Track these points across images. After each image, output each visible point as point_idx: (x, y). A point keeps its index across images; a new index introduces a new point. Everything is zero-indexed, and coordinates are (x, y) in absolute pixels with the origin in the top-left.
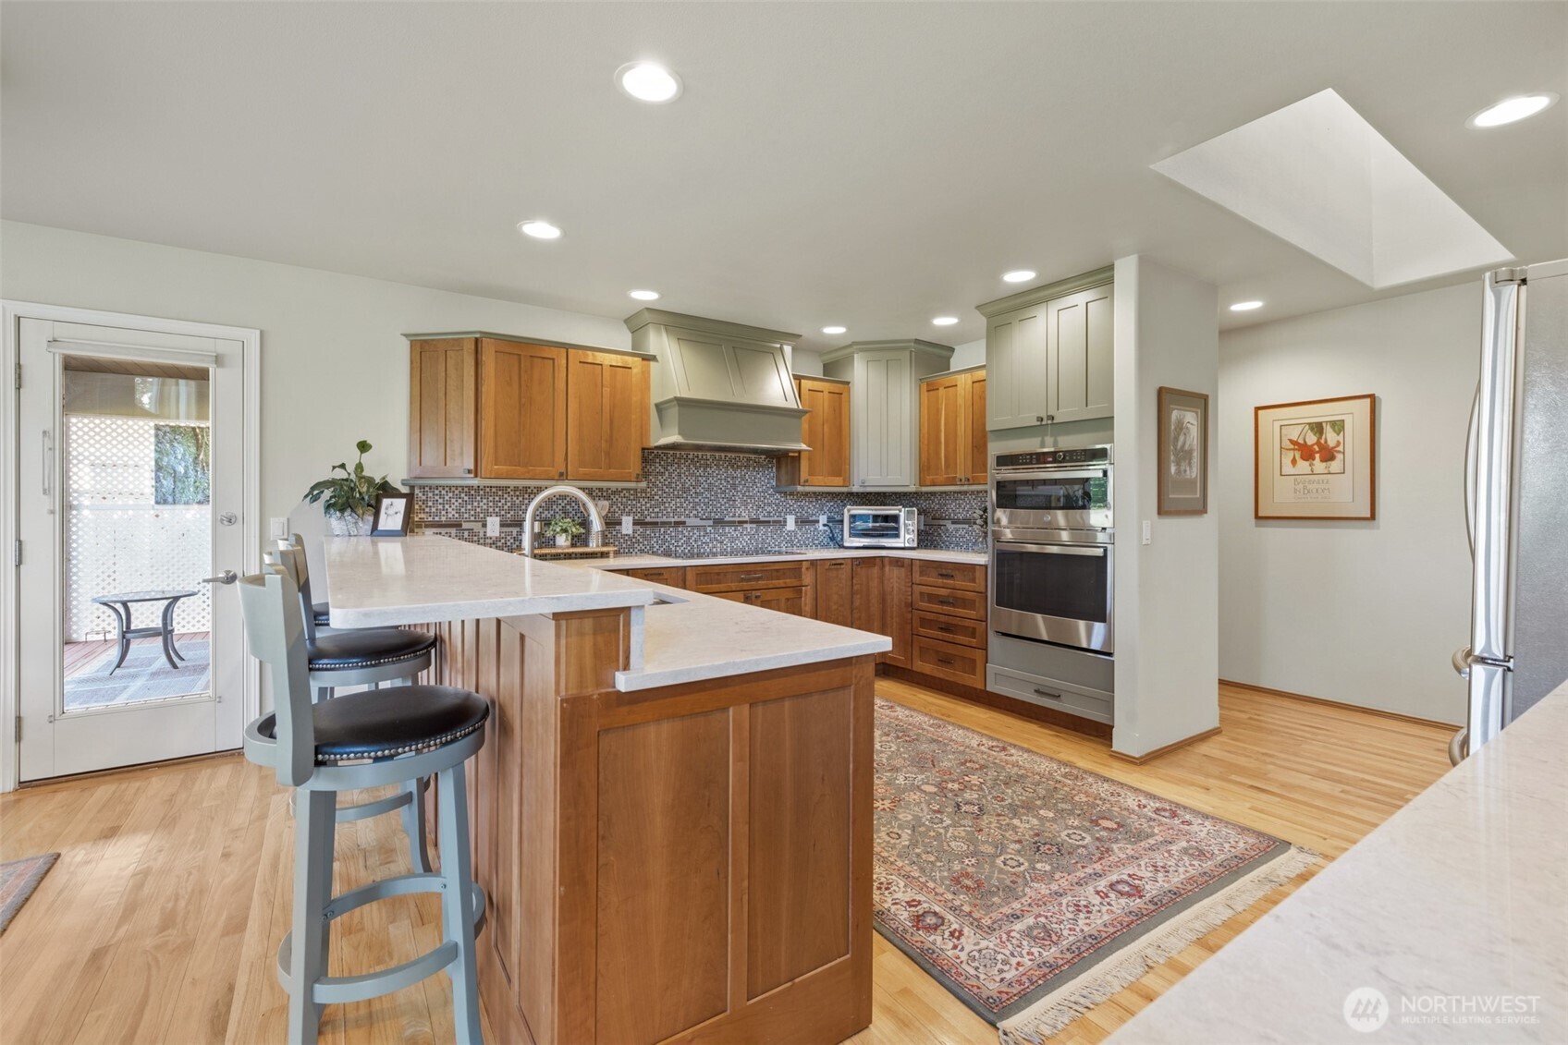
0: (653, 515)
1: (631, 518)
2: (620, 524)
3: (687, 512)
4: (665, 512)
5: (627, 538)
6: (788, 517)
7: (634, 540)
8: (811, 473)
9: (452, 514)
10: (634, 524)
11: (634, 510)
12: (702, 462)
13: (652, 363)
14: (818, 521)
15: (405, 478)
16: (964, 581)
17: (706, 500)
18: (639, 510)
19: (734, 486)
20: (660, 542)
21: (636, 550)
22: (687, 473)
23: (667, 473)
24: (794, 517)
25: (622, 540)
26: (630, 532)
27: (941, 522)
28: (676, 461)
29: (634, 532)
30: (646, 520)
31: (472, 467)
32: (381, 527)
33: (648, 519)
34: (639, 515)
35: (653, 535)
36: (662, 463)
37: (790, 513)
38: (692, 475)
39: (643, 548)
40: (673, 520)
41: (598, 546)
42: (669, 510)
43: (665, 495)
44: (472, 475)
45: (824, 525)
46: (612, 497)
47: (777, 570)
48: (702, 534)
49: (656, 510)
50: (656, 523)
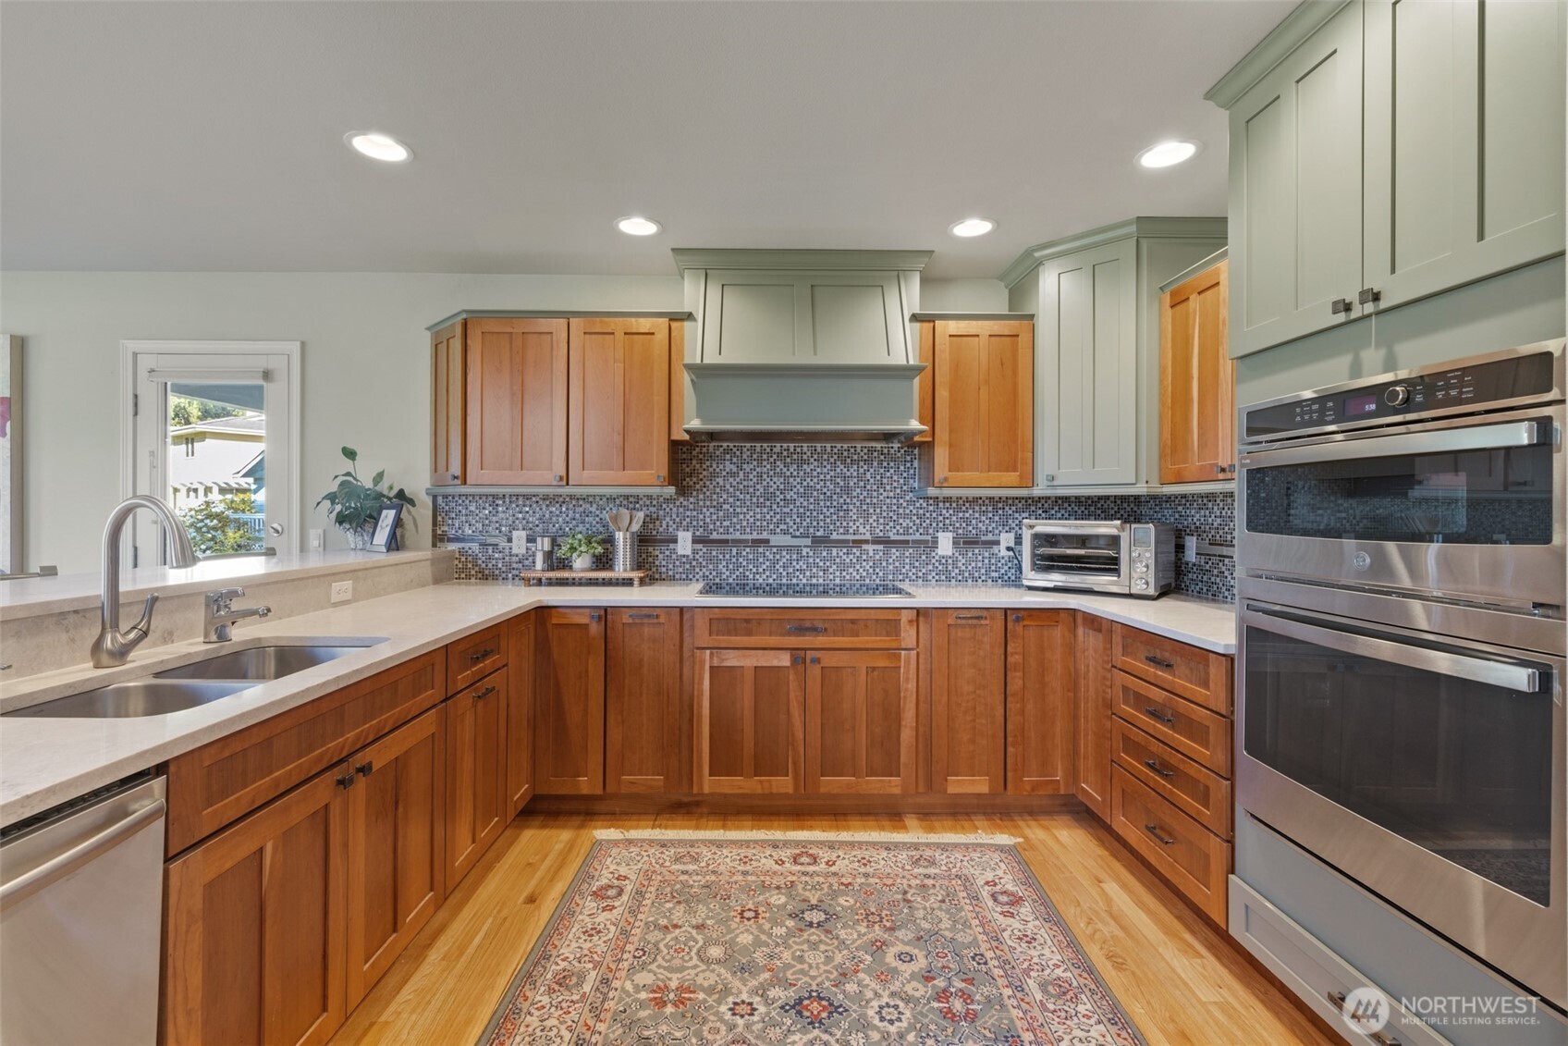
0: (721, 530)
1: (689, 535)
2: (675, 541)
3: (772, 527)
4: (738, 527)
5: (684, 560)
6: (940, 535)
7: (694, 563)
8: (954, 466)
10: (694, 541)
11: (694, 523)
12: (795, 457)
13: (687, 324)
14: (998, 543)
15: (429, 486)
16: (1191, 682)
17: (801, 510)
18: (701, 523)
19: (847, 490)
20: (731, 567)
21: (697, 576)
22: (771, 473)
23: (741, 474)
24: (950, 535)
25: (677, 563)
26: (688, 552)
27: (1225, 551)
28: (755, 456)
29: (695, 552)
30: (712, 537)
32: (375, 540)
33: (715, 536)
34: (701, 530)
35: (721, 557)
36: (735, 460)
37: (945, 529)
38: (781, 474)
39: (707, 573)
40: (750, 537)
41: (625, 570)
42: (745, 523)
43: (738, 503)
44: (459, 482)
45: (1009, 549)
46: (664, 506)
47: (853, 621)
48: (795, 557)
49: (725, 524)
50: (726, 541)
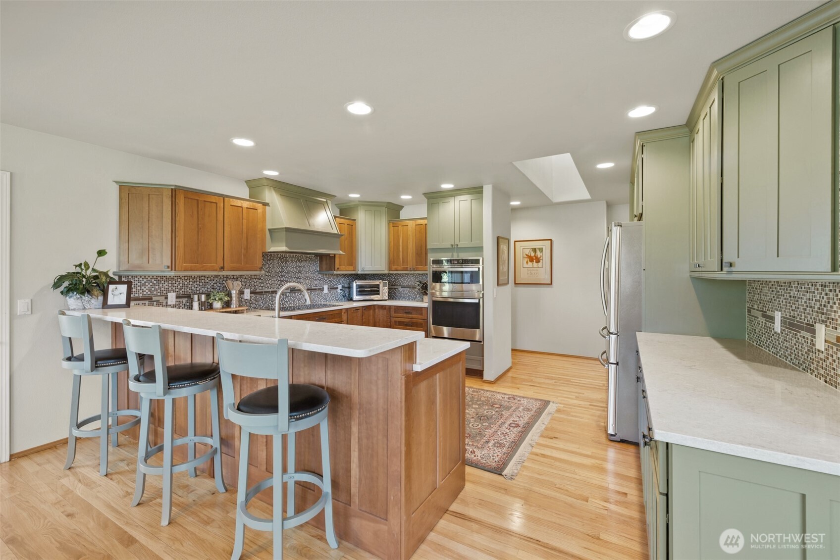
0: (260, 288)
1: (249, 290)
2: (243, 293)
3: (277, 286)
4: (266, 286)
5: (247, 301)
6: (324, 286)
7: (250, 302)
8: (340, 265)
9: (147, 292)
10: (251, 293)
11: (251, 285)
12: (285, 259)
13: (267, 207)
14: (337, 288)
15: (115, 271)
16: (416, 315)
17: (287, 279)
18: (253, 285)
19: (300, 271)
20: (264, 302)
21: (252, 308)
22: (277, 265)
23: (267, 265)
24: (327, 286)
25: (244, 303)
26: (249, 298)
27: (396, 287)
28: (272, 258)
29: (251, 297)
30: (257, 291)
31: (170, 265)
32: (109, 303)
33: (258, 290)
34: (253, 288)
35: (260, 299)
36: (265, 259)
37: (325, 284)
38: (280, 266)
39: (255, 306)
40: (270, 290)
41: (236, 307)
42: (268, 285)
43: (266, 277)
44: (170, 269)
45: (341, 290)
46: (239, 279)
47: (332, 315)
48: (285, 297)
49: (262, 285)
50: (262, 292)
